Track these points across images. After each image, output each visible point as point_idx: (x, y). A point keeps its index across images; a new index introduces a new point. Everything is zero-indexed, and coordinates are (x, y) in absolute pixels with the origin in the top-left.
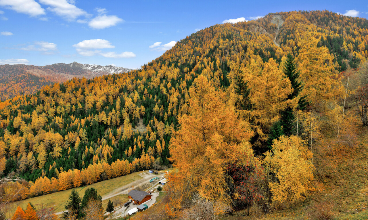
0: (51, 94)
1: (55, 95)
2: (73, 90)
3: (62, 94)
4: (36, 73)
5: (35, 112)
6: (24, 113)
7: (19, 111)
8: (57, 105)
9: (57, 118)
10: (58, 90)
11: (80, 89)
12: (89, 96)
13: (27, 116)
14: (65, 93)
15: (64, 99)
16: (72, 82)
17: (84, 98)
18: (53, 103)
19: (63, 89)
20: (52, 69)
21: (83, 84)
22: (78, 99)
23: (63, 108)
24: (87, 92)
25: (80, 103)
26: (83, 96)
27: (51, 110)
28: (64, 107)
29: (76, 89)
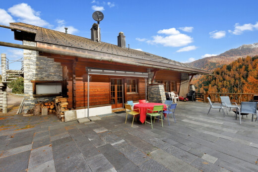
0: (220, 73)
1: (223, 73)
2: (237, 68)
3: (228, 72)
4: (214, 61)
5: (210, 85)
6: (205, 86)
7: (203, 84)
8: (224, 79)
9: (223, 89)
10: (226, 69)
11: (244, 67)
12: (253, 71)
13: (206, 87)
14: (230, 71)
15: (229, 75)
16: (237, 62)
17: (247, 74)
18: (221, 79)
19: (229, 68)
20: (224, 56)
21: (247, 62)
22: (241, 75)
23: (228, 82)
24: (250, 67)
25: (243, 77)
26: (246, 72)
27: (220, 84)
28: (230, 81)
29: (240, 67)
